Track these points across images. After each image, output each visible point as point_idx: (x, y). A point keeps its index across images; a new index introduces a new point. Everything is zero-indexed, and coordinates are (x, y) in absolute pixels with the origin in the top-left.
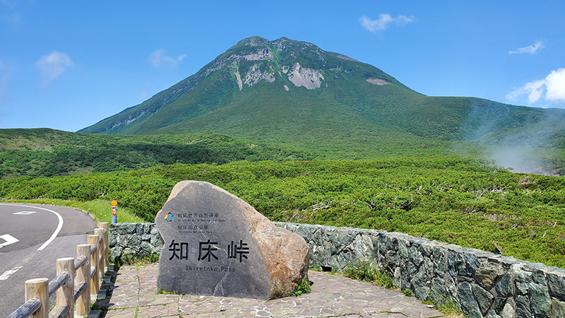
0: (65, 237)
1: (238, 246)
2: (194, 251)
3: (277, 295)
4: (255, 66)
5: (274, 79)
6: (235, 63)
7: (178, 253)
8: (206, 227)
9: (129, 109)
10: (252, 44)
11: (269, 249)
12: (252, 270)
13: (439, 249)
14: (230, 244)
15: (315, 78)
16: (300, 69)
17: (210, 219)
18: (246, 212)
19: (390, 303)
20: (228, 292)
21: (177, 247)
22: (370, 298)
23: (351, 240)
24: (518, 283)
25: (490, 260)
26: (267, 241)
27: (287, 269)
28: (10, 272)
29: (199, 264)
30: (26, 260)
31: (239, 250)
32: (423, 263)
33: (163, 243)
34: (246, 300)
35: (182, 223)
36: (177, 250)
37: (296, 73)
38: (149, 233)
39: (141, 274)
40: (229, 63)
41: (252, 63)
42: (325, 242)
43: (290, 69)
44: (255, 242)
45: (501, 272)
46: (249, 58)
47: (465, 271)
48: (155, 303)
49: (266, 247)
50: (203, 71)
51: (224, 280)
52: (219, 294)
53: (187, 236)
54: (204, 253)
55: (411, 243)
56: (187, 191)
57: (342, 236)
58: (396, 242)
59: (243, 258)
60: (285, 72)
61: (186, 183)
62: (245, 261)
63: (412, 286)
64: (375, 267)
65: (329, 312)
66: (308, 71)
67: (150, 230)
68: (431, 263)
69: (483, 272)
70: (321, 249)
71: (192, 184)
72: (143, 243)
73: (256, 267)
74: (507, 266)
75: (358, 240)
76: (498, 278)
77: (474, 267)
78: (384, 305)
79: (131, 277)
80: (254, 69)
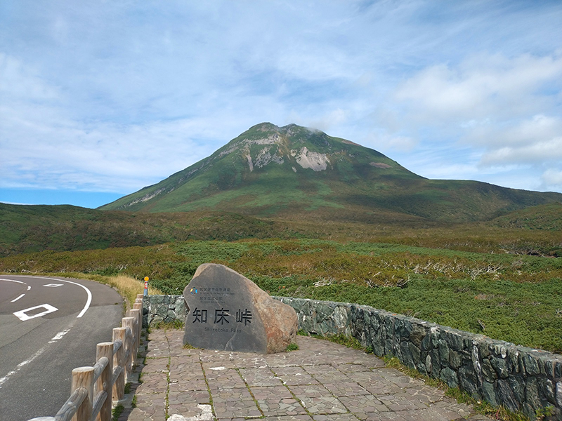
0: (97, 307)
1: (244, 313)
2: (211, 316)
3: (273, 351)
4: (266, 149)
5: (282, 162)
6: (247, 146)
7: (200, 318)
8: (221, 298)
9: (146, 188)
10: (263, 130)
11: (267, 316)
12: (254, 331)
13: (389, 318)
14: (238, 311)
15: (321, 161)
16: (307, 152)
17: (224, 292)
18: (251, 289)
19: (355, 358)
20: (236, 348)
21: (199, 313)
22: (342, 355)
23: (331, 311)
24: (433, 340)
25: (418, 325)
26: (265, 310)
27: (279, 331)
28: (62, 333)
29: (215, 326)
30: (71, 325)
31: (245, 316)
32: (379, 328)
33: (188, 310)
34: (248, 354)
35: (204, 296)
36: (199, 315)
37: (303, 156)
38: (174, 303)
39: (168, 335)
40: (240, 146)
41: (263, 147)
42: (312, 313)
43: (298, 153)
44: (256, 310)
45: (425, 333)
46: (260, 142)
47: (403, 333)
48: (182, 354)
49: (264, 314)
50: (217, 153)
51: (232, 338)
52: (229, 349)
53: (207, 305)
54: (219, 318)
55: (372, 313)
56: (207, 271)
57: (325, 308)
58: (362, 312)
59: (247, 322)
60: (293, 155)
61: (208, 265)
62: (249, 325)
63: (372, 346)
64: (348, 332)
65: (308, 362)
66: (316, 155)
67: (175, 301)
68: (384, 328)
69: (414, 334)
70: (309, 318)
71: (211, 266)
72: (170, 311)
73: (257, 329)
74: (428, 329)
75: (337, 311)
76: (423, 337)
77: (409, 330)
78: (350, 359)
79: (161, 337)
80: (264, 152)
